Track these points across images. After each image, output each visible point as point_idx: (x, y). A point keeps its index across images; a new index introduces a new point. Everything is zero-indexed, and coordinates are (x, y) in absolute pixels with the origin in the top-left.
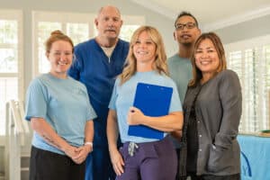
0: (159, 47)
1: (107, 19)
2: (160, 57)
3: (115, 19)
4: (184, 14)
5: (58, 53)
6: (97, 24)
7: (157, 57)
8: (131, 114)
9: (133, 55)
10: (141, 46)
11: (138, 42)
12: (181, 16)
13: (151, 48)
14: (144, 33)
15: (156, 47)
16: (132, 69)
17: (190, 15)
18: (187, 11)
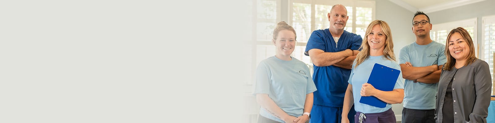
0: (388, 38)
1: (337, 15)
2: (389, 45)
3: (343, 16)
4: (419, 13)
5: (283, 40)
6: (329, 17)
7: (385, 46)
8: (365, 88)
9: (367, 43)
10: (374, 36)
11: (372, 33)
12: (416, 15)
13: (382, 38)
14: (377, 26)
15: (386, 38)
16: (366, 53)
17: (423, 14)
18: (421, 11)
